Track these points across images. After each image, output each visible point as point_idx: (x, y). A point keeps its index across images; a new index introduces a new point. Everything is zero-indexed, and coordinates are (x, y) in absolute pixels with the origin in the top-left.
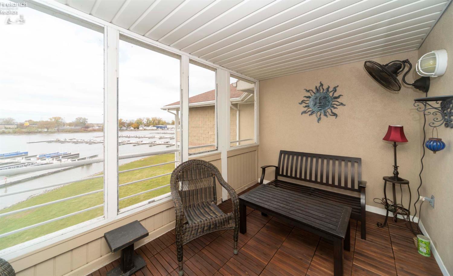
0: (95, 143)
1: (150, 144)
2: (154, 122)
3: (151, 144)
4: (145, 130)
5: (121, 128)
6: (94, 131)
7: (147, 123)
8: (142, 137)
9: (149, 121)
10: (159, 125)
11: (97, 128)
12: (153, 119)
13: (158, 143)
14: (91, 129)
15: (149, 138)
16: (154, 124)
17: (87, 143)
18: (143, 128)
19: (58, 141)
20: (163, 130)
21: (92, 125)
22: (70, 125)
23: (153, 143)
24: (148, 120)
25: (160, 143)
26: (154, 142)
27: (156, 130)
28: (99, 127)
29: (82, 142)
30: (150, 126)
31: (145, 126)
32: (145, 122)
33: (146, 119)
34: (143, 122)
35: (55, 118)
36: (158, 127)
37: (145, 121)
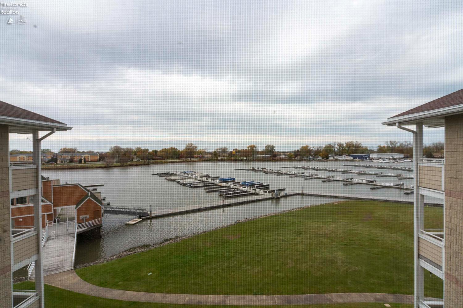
0: (282, 174)
1: (344, 181)
2: (349, 148)
3: (347, 181)
4: (336, 160)
5: (307, 157)
6: (281, 160)
7: (340, 152)
8: (334, 171)
9: (342, 148)
10: (357, 153)
11: (284, 156)
12: (347, 144)
13: (356, 182)
14: (278, 158)
15: (344, 172)
16: (350, 151)
17: (275, 173)
18: (334, 158)
19: (253, 170)
20: (363, 161)
21: (279, 154)
22: (262, 153)
23: (350, 180)
24: (340, 145)
25: (360, 181)
26: (351, 179)
27: (352, 161)
28: (285, 155)
29: (270, 173)
30: (344, 156)
31: (337, 154)
32: (336, 150)
33: (338, 145)
34: (333, 149)
35: (251, 147)
36: (355, 157)
37: (337, 148)
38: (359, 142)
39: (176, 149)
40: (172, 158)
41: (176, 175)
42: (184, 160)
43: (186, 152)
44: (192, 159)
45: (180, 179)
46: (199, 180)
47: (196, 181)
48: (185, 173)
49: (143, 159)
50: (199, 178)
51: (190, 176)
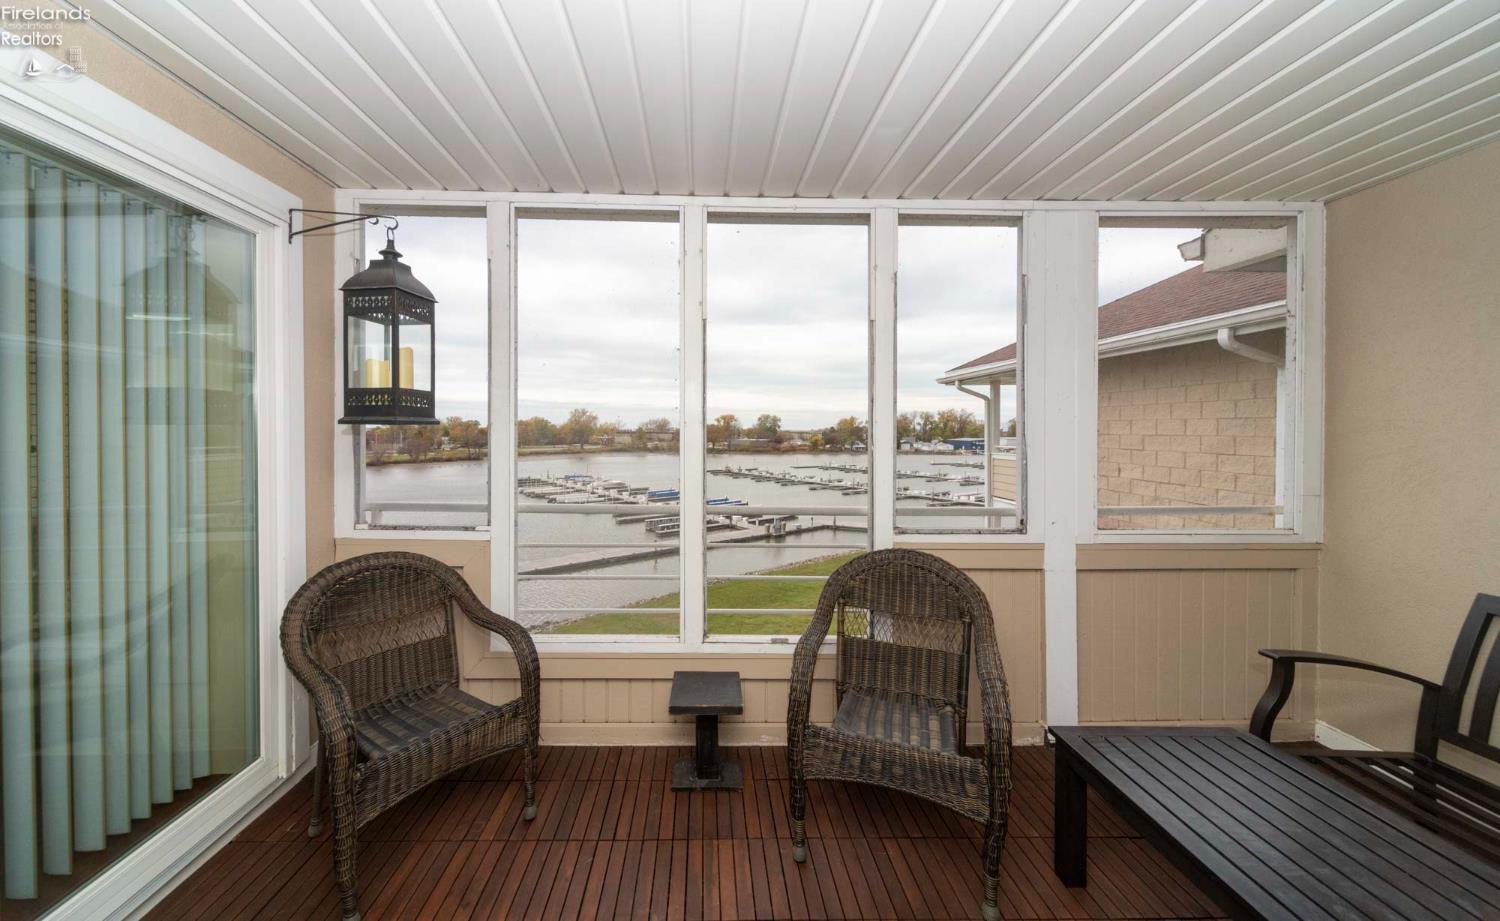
0: (793, 483)
1: (930, 499)
2: (946, 425)
3: (934, 500)
4: (918, 452)
5: (852, 444)
6: (793, 450)
7: (925, 431)
8: (908, 477)
9: (931, 423)
10: (962, 436)
11: (800, 443)
12: (942, 415)
13: (955, 499)
14: (785, 444)
15: (930, 479)
16: (948, 433)
17: (778, 481)
18: (912, 445)
19: (728, 472)
20: (975, 453)
21: (789, 435)
22: (749, 433)
23: (941, 497)
24: (927, 418)
25: (963, 499)
26: (944, 494)
27: (952, 453)
28: (804, 440)
29: (768, 479)
30: (934, 441)
31: (919, 438)
32: (918, 428)
33: (921, 417)
34: (912, 427)
35: (724, 418)
36: (958, 446)
37: (919, 424)
38: (969, 411)
39: (547, 422)
40: (537, 443)
41: (545, 483)
42: (566, 447)
43: (572, 429)
44: (587, 447)
45: (557, 494)
46: (600, 496)
47: (593, 498)
48: (567, 478)
49: (466, 445)
50: (600, 491)
51: (579, 486)
